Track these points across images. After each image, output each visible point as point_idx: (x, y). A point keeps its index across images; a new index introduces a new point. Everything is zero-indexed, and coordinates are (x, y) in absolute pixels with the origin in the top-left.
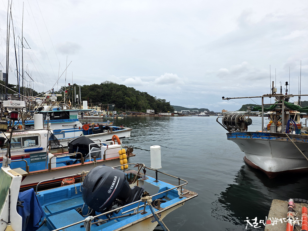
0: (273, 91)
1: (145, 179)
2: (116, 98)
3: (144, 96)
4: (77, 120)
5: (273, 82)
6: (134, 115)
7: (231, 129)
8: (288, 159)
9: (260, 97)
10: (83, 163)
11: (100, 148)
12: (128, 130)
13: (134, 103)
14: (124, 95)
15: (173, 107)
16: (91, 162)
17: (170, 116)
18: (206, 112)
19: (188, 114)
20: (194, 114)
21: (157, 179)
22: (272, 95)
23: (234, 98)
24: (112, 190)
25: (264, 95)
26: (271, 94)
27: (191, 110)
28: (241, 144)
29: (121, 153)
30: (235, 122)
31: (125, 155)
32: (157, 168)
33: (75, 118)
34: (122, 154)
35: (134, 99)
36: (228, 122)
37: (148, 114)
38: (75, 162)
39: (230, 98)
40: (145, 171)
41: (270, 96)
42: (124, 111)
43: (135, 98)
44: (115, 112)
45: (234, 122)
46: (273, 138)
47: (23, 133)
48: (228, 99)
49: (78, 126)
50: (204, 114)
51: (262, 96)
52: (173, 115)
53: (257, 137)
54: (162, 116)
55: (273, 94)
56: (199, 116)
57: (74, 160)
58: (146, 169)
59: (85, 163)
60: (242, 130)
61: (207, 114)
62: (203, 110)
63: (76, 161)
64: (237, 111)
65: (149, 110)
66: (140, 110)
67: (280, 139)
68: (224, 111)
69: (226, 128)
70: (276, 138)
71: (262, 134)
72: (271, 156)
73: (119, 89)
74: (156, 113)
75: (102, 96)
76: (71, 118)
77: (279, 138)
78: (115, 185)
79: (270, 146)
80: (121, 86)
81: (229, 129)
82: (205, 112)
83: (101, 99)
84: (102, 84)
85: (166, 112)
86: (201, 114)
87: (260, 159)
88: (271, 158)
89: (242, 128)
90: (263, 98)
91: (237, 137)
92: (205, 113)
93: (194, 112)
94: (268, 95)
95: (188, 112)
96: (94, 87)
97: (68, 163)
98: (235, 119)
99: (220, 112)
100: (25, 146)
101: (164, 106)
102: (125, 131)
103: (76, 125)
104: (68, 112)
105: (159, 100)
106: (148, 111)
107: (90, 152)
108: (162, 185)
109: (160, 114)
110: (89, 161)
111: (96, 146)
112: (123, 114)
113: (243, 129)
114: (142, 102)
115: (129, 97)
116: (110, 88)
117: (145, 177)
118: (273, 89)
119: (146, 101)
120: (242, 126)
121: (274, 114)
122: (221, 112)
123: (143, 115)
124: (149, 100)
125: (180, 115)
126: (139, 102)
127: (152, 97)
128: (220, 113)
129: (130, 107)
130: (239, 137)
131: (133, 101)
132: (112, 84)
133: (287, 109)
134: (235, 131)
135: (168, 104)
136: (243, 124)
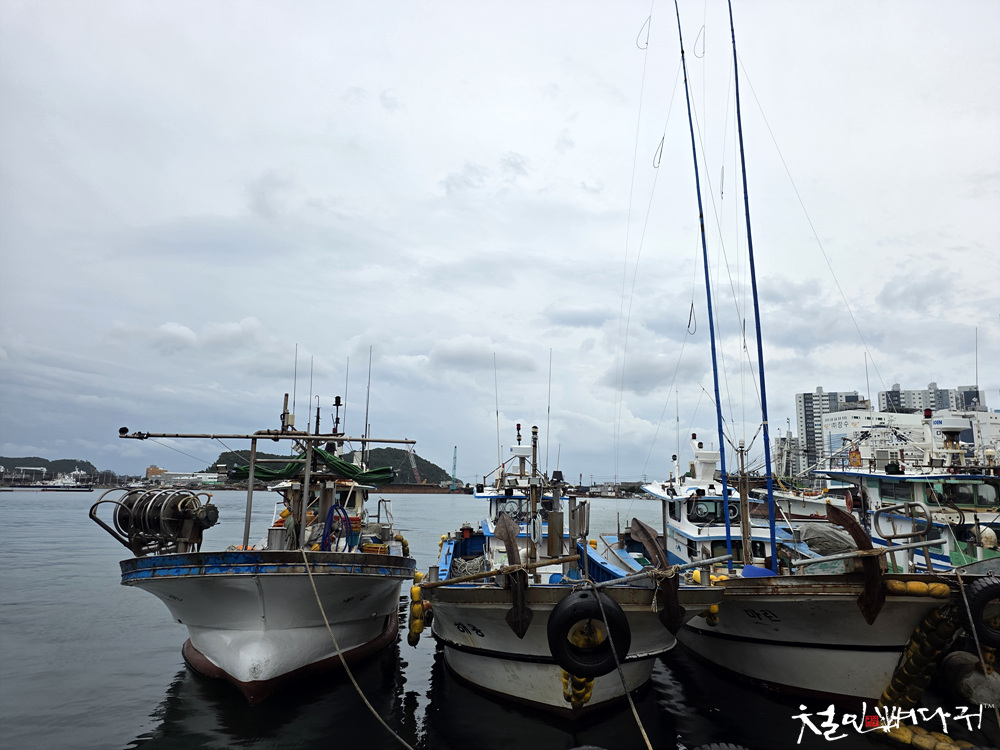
0: (283, 423)
5: (287, 395)
7: (145, 545)
8: (310, 630)
9: (247, 437)
18: (83, 472)
20: (22, 483)
22: (282, 434)
25: (259, 433)
26: (280, 429)
27: (11, 463)
28: (171, 598)
30: (162, 518)
36: (136, 519)
39: (149, 435)
41: (275, 437)
45: (158, 519)
46: (269, 569)
48: (141, 436)
50: (69, 482)
51: (251, 434)
53: (222, 569)
55: (285, 432)
56: (46, 488)
60: (181, 546)
61: (82, 481)
62: (66, 466)
64: (203, 472)
67: (287, 571)
68: (153, 470)
69: (127, 540)
70: (275, 569)
71: (236, 558)
72: (263, 627)
77: (285, 568)
79: (261, 593)
81: (135, 545)
82: (77, 472)
86: (58, 482)
87: (229, 642)
88: (261, 633)
89: (183, 540)
90: (254, 440)
91: (157, 573)
92: (76, 477)
93: (27, 472)
94: (269, 433)
98: (161, 507)
99: (138, 475)
113: (186, 543)
118: (284, 416)
120: (183, 531)
121: (294, 488)
122: (144, 476)
128: (137, 479)
130: (161, 574)
133: (330, 474)
134: (159, 549)
136: (188, 525)
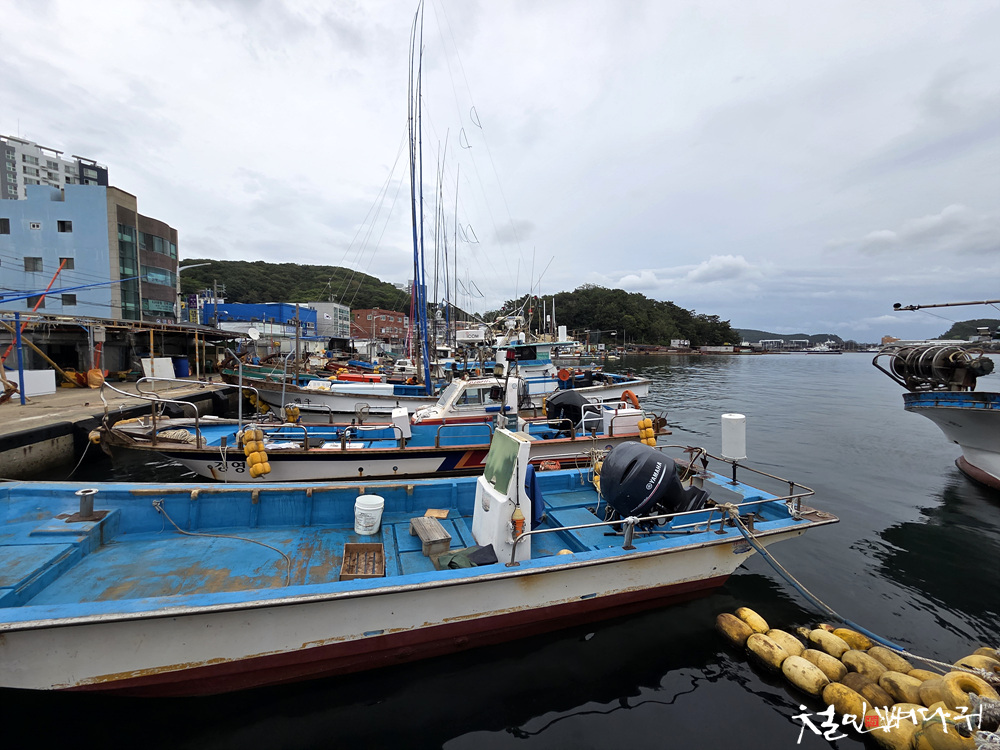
1: (706, 477)
2: (605, 317)
3: (666, 310)
4: (550, 362)
6: (643, 353)
7: (919, 385)
10: (573, 438)
11: (599, 412)
12: (645, 383)
13: (642, 326)
14: (621, 311)
15: (737, 332)
16: (586, 438)
17: (729, 353)
18: (833, 342)
19: (779, 348)
20: (796, 349)
21: (734, 479)
23: (934, 306)
24: (654, 485)
27: (787, 338)
29: (642, 427)
30: (934, 366)
31: (651, 431)
32: (737, 458)
33: (546, 358)
34: (645, 429)
35: (643, 317)
36: (910, 368)
37: (674, 349)
38: (557, 436)
39: (919, 307)
40: (705, 463)
42: (622, 345)
43: (645, 315)
44: (602, 347)
45: (931, 367)
47: (484, 381)
48: (912, 308)
49: (551, 372)
50: (824, 348)
52: (736, 352)
54: (710, 353)
56: (810, 352)
57: (556, 431)
58: (708, 458)
59: (577, 439)
60: (954, 387)
61: (833, 347)
62: (822, 338)
63: (559, 433)
65: (677, 341)
66: (657, 340)
69: (903, 381)
73: (610, 298)
74: (693, 346)
75: (578, 315)
76: (539, 358)
78: (658, 476)
80: (615, 291)
82: (829, 342)
83: (575, 322)
84: (576, 291)
85: (721, 344)
86: (817, 349)
89: (955, 383)
92: (828, 345)
93: (797, 343)
95: (780, 343)
96: (562, 299)
97: (545, 436)
98: (932, 359)
99: (875, 343)
100: (486, 402)
101: (714, 330)
102: (638, 384)
103: (547, 371)
104: (535, 347)
105: (702, 318)
106: (675, 343)
107: (583, 420)
108: (748, 491)
109: (703, 348)
110: (583, 435)
111: (592, 409)
112: (619, 350)
113: (960, 385)
114: (661, 324)
115: (632, 314)
116: (591, 298)
117: (705, 473)
119: (670, 320)
120: (955, 377)
122: (880, 344)
123: (662, 352)
124: (678, 319)
125: (755, 351)
126: (654, 325)
127: (684, 312)
128: (875, 346)
129: (633, 336)
131: (639, 322)
132: (596, 289)
134: (931, 389)
135: (725, 326)
136: (961, 372)
